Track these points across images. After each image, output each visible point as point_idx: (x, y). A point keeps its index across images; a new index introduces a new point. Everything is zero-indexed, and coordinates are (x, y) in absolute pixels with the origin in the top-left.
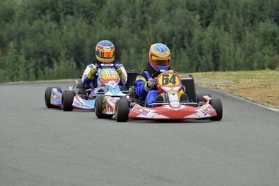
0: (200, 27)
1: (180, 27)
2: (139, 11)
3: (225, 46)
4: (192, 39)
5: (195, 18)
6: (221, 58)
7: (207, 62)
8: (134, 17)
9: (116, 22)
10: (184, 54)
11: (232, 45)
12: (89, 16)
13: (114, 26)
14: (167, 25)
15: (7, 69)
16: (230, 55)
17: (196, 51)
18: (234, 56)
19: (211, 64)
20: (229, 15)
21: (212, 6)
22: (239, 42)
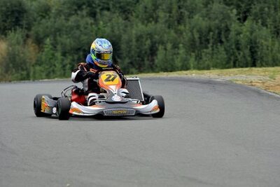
0: (238, 21)
1: (217, 21)
2: (175, 7)
3: (263, 41)
4: (229, 34)
5: (232, 13)
6: (259, 53)
7: (244, 57)
8: (170, 12)
10: (221, 49)
11: (270, 40)
12: (125, 12)
13: (151, 22)
14: (204, 20)
15: (43, 65)
16: (268, 49)
17: (233, 47)
18: (272, 50)
19: (249, 59)
20: (266, 9)
22: (277, 37)
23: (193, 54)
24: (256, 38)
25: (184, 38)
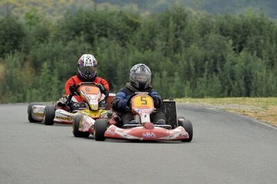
0: (233, 52)
1: (213, 51)
2: (172, 35)
3: (258, 72)
4: (224, 63)
5: (228, 43)
6: (253, 84)
7: (239, 86)
8: (167, 41)
9: (149, 45)
10: (216, 78)
11: (265, 71)
12: (122, 38)
13: (147, 49)
14: (200, 49)
15: (40, 89)
16: (262, 80)
17: (228, 77)
18: (266, 81)
19: (243, 89)
20: (262, 41)
21: (245, 32)
22: (272, 68)
23: (188, 82)
24: (251, 68)
25: (179, 66)
